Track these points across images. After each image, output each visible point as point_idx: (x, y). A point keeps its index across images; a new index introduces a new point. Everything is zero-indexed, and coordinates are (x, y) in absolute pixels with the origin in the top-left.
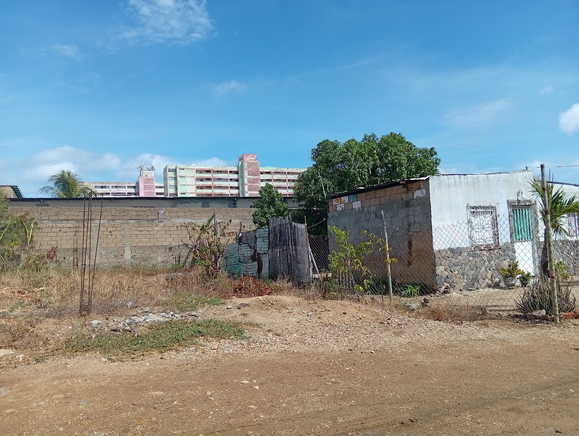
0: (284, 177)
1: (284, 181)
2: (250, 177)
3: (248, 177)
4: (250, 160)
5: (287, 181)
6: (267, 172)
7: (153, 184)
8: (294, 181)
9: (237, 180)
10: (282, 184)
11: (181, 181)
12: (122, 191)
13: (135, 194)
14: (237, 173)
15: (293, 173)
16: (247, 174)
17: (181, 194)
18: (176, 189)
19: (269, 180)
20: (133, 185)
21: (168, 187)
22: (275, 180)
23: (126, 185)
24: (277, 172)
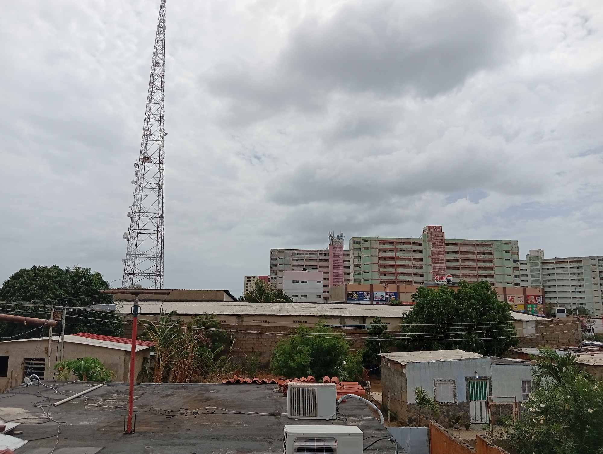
0: (473, 249)
1: (473, 253)
2: (434, 249)
3: (432, 249)
4: (435, 232)
6: (453, 244)
7: (341, 252)
8: (484, 253)
9: (421, 252)
10: (470, 256)
11: (365, 253)
12: (314, 257)
13: (326, 261)
14: (420, 244)
15: (483, 245)
16: (431, 246)
17: (365, 264)
18: (360, 260)
19: (456, 252)
20: (324, 252)
21: (353, 257)
22: (462, 253)
23: (318, 253)
24: (465, 243)
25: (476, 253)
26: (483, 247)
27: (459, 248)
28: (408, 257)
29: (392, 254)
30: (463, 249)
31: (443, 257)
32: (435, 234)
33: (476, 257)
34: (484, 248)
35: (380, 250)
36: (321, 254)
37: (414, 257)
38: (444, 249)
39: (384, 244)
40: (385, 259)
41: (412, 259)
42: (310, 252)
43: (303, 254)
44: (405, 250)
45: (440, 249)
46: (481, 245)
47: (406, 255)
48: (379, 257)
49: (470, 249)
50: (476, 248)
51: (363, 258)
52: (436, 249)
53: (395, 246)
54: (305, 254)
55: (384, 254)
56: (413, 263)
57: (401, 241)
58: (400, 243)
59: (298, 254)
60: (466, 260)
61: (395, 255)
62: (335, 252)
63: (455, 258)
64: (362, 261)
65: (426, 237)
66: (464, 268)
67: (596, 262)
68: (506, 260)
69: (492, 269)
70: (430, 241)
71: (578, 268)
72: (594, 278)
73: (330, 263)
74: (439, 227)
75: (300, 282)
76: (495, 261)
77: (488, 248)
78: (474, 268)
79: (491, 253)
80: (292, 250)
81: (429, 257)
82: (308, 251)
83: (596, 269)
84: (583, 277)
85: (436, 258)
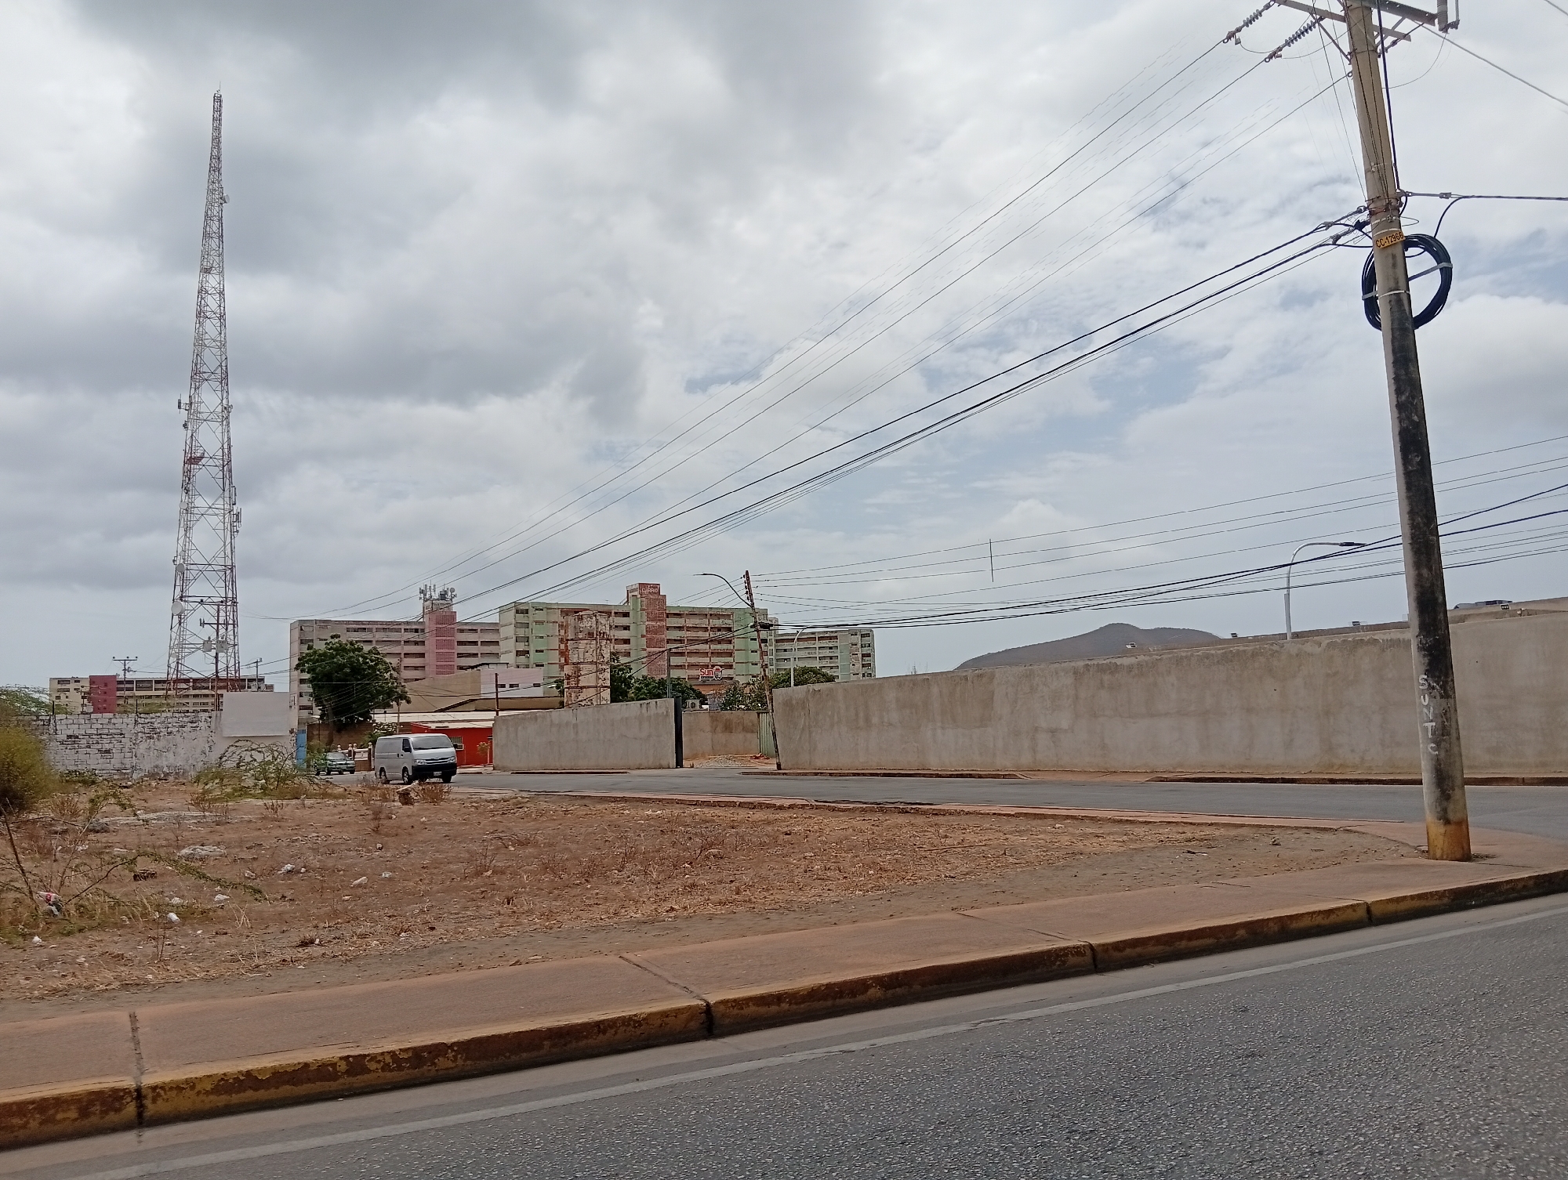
0: (704, 623)
1: (706, 629)
2: (650, 623)
3: (647, 623)
4: (651, 593)
5: (709, 628)
6: (675, 614)
7: (452, 626)
8: (719, 630)
9: (627, 628)
10: (701, 634)
11: (538, 630)
13: (416, 643)
14: (626, 615)
15: (718, 616)
16: (645, 618)
17: (537, 651)
18: (527, 644)
19: (680, 628)
20: (414, 627)
21: (514, 638)
22: (689, 629)
23: (403, 627)
24: (693, 613)
26: (718, 618)
27: (685, 621)
30: (691, 622)
31: (663, 636)
32: (651, 597)
33: (709, 635)
34: (721, 621)
35: (562, 626)
36: (407, 629)
37: (616, 637)
38: (665, 623)
45: (659, 623)
46: (716, 615)
48: (560, 637)
49: (700, 622)
50: (708, 621)
51: (532, 640)
52: (653, 623)
59: (359, 631)
60: (694, 640)
63: (679, 638)
64: (531, 645)
65: (637, 602)
66: (691, 654)
67: (857, 639)
68: (752, 639)
69: (730, 654)
70: (644, 610)
71: (831, 648)
72: (853, 665)
73: (430, 647)
74: (656, 586)
76: (735, 641)
77: (727, 621)
78: (706, 654)
79: (729, 629)
80: (348, 622)
81: (643, 636)
82: (382, 623)
83: (857, 650)
84: (838, 662)
85: (652, 637)
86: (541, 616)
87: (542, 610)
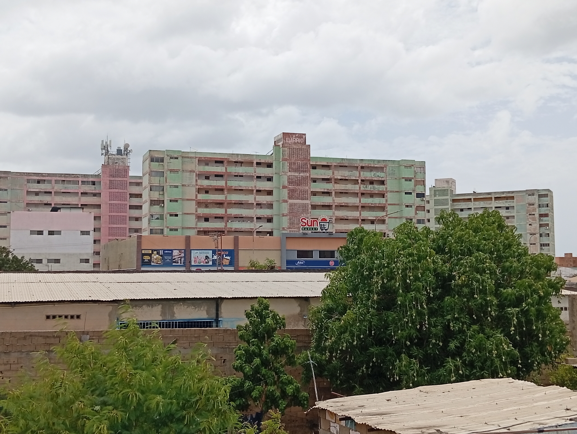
0: (353, 175)
2: (293, 174)
3: (289, 174)
4: (295, 143)
6: (323, 166)
7: (125, 179)
8: (372, 182)
9: (270, 179)
10: (350, 187)
11: (172, 179)
12: (72, 188)
13: (95, 195)
14: (270, 165)
15: (371, 169)
16: (287, 168)
17: (171, 201)
18: (161, 193)
19: (328, 180)
20: (91, 179)
21: (149, 188)
22: (337, 181)
23: (80, 179)
24: (343, 165)
25: (360, 181)
26: (371, 171)
27: (333, 173)
28: (247, 188)
29: (220, 183)
30: (339, 174)
31: (307, 188)
32: (295, 147)
33: (360, 188)
34: (373, 173)
35: (199, 175)
36: (85, 181)
37: (257, 188)
38: (308, 175)
39: (207, 164)
40: (207, 192)
41: (255, 191)
42: (63, 179)
43: (50, 182)
44: (242, 176)
45: (302, 174)
46: (368, 167)
47: (243, 184)
48: (197, 187)
49: (349, 174)
50: (360, 174)
51: (167, 189)
52: (296, 174)
53: (226, 169)
54: (53, 182)
55: (206, 183)
56: (255, 199)
57: (236, 160)
58: (235, 162)
59: (39, 182)
60: (342, 193)
61: (226, 183)
62: (113, 179)
63: (326, 191)
64: (166, 195)
65: (279, 152)
66: (340, 207)
67: (534, 199)
68: (406, 193)
69: (382, 208)
70: (286, 160)
71: (507, 208)
72: (530, 225)
73: (104, 200)
75: (46, 233)
76: (389, 195)
77: (379, 174)
78: (355, 208)
79: (382, 183)
80: (28, 174)
81: (284, 187)
82: (61, 175)
83: (534, 210)
85: (295, 189)
86: (176, 164)
87: (177, 158)
